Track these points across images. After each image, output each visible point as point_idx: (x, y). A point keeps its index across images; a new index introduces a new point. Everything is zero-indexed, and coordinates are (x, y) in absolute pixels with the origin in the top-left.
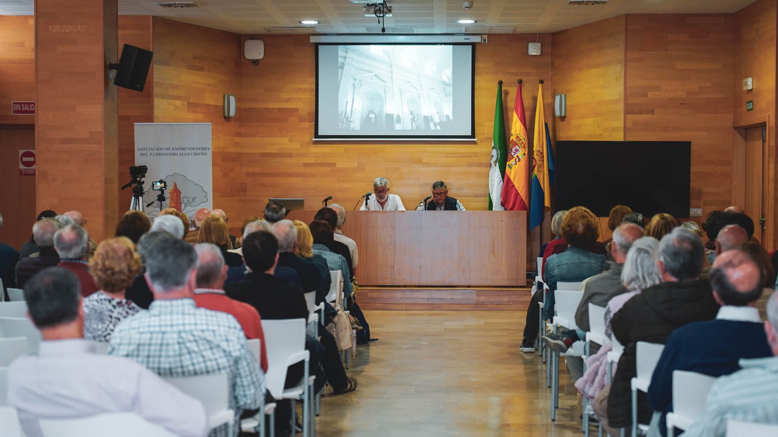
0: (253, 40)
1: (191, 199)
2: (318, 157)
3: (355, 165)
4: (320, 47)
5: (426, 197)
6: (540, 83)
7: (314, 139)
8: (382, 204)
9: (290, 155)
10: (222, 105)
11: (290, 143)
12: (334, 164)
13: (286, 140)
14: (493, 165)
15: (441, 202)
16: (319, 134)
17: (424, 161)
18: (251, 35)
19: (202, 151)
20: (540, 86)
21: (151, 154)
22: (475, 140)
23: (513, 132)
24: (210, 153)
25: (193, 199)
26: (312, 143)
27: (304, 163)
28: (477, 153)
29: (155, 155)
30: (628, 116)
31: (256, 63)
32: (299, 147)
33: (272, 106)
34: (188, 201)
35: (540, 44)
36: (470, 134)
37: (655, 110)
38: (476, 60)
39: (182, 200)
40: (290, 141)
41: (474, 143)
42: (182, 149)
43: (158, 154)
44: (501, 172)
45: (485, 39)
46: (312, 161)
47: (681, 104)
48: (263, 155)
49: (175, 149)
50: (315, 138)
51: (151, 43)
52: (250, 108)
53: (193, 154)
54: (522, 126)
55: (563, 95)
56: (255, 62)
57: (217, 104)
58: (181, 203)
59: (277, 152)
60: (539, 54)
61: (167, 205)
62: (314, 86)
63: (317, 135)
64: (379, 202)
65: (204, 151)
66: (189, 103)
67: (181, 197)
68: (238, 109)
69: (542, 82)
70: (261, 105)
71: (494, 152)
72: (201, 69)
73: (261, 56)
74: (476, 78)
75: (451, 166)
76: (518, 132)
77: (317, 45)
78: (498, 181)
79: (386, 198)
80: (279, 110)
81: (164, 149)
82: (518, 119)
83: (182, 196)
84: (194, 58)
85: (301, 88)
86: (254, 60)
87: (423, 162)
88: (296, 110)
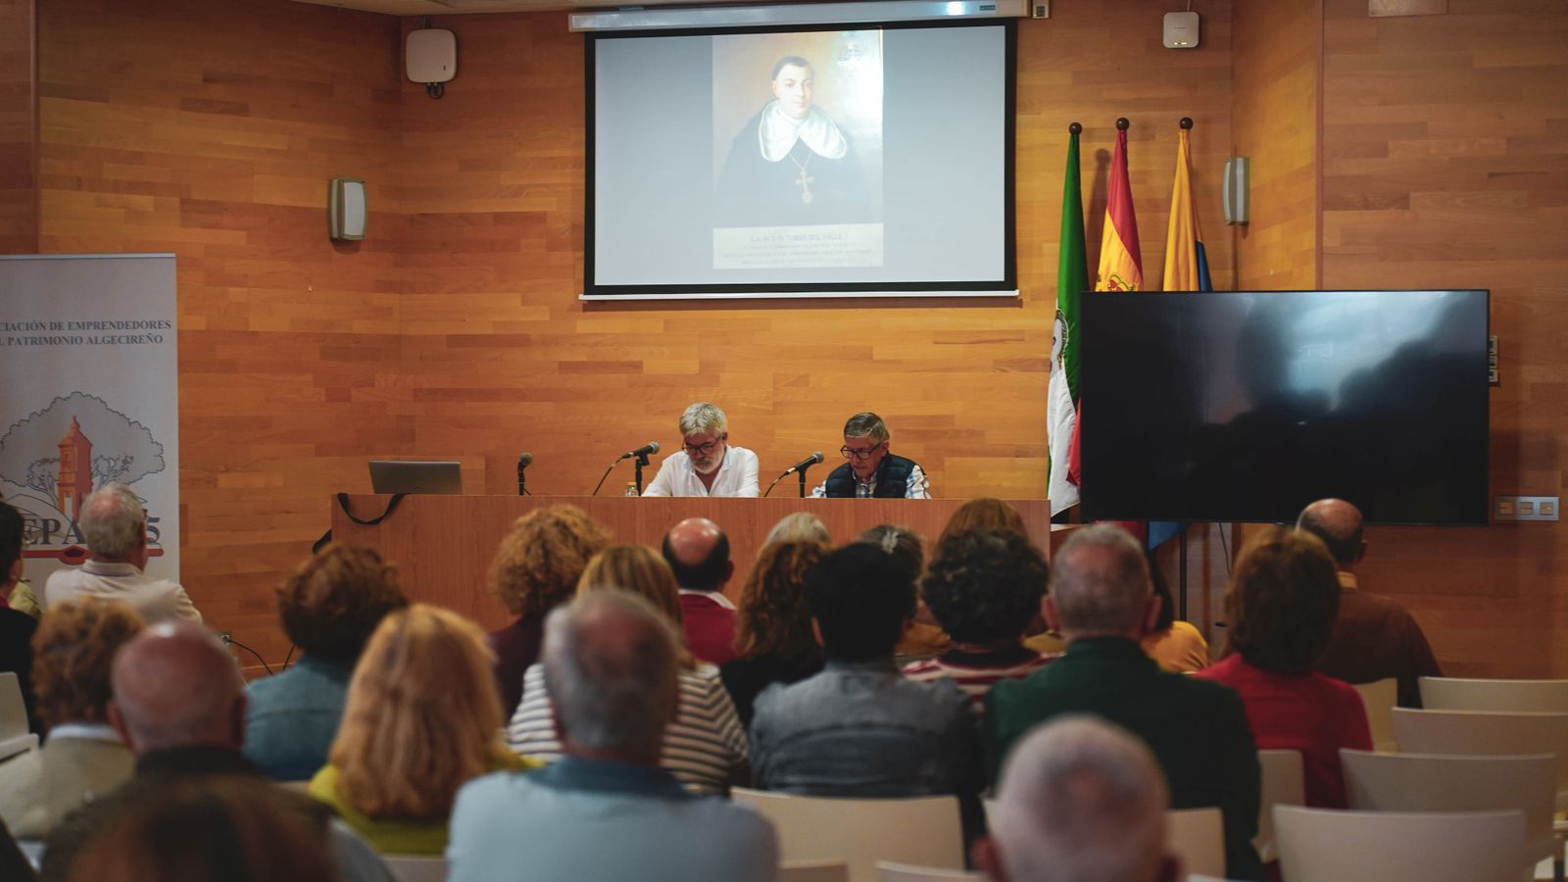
0: (430, 30)
1: (119, 464)
2: (596, 344)
3: (692, 367)
4: (600, 44)
5: (803, 460)
6: (1182, 127)
7: (583, 297)
8: (708, 480)
9: (523, 342)
10: (324, 205)
11: (524, 308)
12: (637, 366)
13: (514, 300)
14: (1055, 364)
15: (863, 473)
16: (596, 284)
17: (879, 353)
18: (423, 16)
19: (149, 331)
20: (1182, 134)
21: (10, 340)
22: (1016, 293)
23: (1102, 270)
24: (171, 336)
25: (125, 462)
26: (581, 307)
27: (560, 363)
28: (1022, 332)
29: (23, 342)
30: (1330, 216)
31: (436, 92)
32: (548, 319)
33: (480, 207)
34: (110, 469)
35: (1194, 17)
36: (1001, 277)
37: (1413, 195)
38: (1019, 67)
39: (93, 465)
40: (524, 302)
41: (1015, 302)
42: (96, 326)
43: (29, 341)
44: (1070, 386)
45: (1042, 7)
46: (581, 356)
47: (1491, 175)
48: (454, 340)
49: (75, 326)
50: (586, 293)
51: (32, 36)
52: (423, 214)
53: (123, 340)
54: (1125, 252)
55: (1240, 161)
56: (436, 90)
57: (300, 204)
58: (92, 474)
59: (490, 332)
60: (1194, 43)
61: (54, 480)
62: (582, 152)
63: (590, 287)
64: (697, 473)
65: (154, 332)
66: (183, 202)
67: (93, 457)
68: (372, 217)
69: (1187, 124)
70: (450, 207)
71: (1058, 328)
72: (241, 110)
73: (449, 74)
74: (1020, 118)
75: (949, 369)
76: (1114, 269)
77: (591, 37)
78: (1062, 410)
79: (716, 464)
80: (499, 218)
81: (48, 327)
82: (1115, 233)
83: (94, 453)
84: (206, 80)
85: (551, 158)
86: (431, 83)
87: (875, 358)
88: (539, 218)
